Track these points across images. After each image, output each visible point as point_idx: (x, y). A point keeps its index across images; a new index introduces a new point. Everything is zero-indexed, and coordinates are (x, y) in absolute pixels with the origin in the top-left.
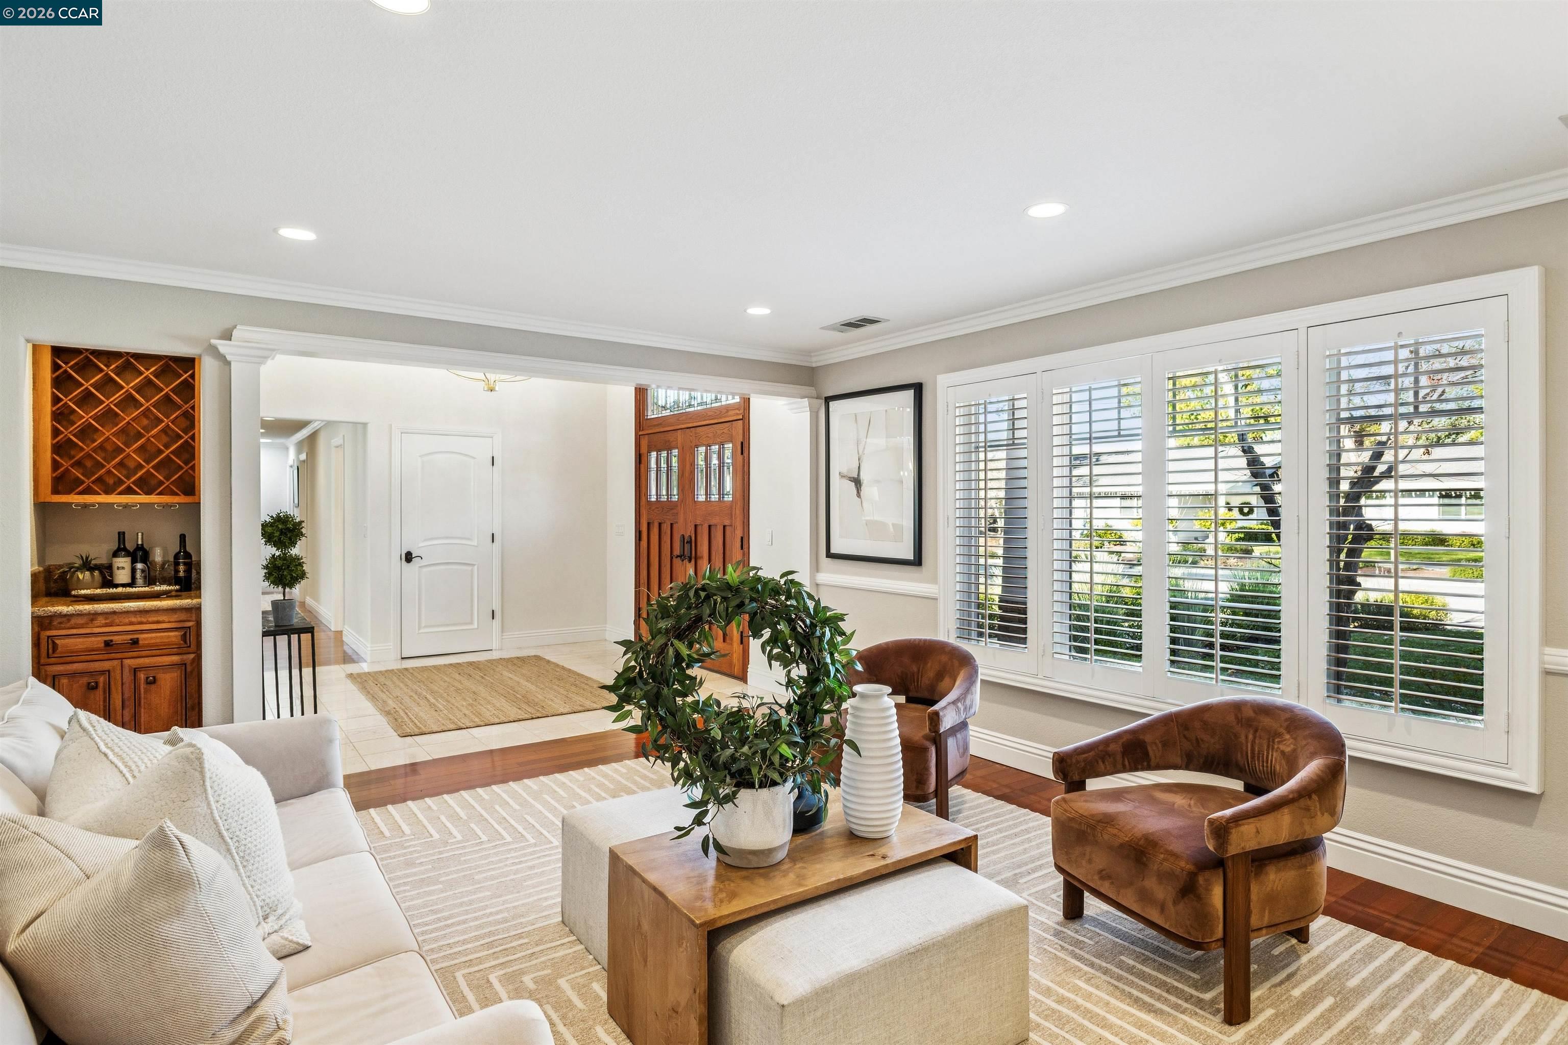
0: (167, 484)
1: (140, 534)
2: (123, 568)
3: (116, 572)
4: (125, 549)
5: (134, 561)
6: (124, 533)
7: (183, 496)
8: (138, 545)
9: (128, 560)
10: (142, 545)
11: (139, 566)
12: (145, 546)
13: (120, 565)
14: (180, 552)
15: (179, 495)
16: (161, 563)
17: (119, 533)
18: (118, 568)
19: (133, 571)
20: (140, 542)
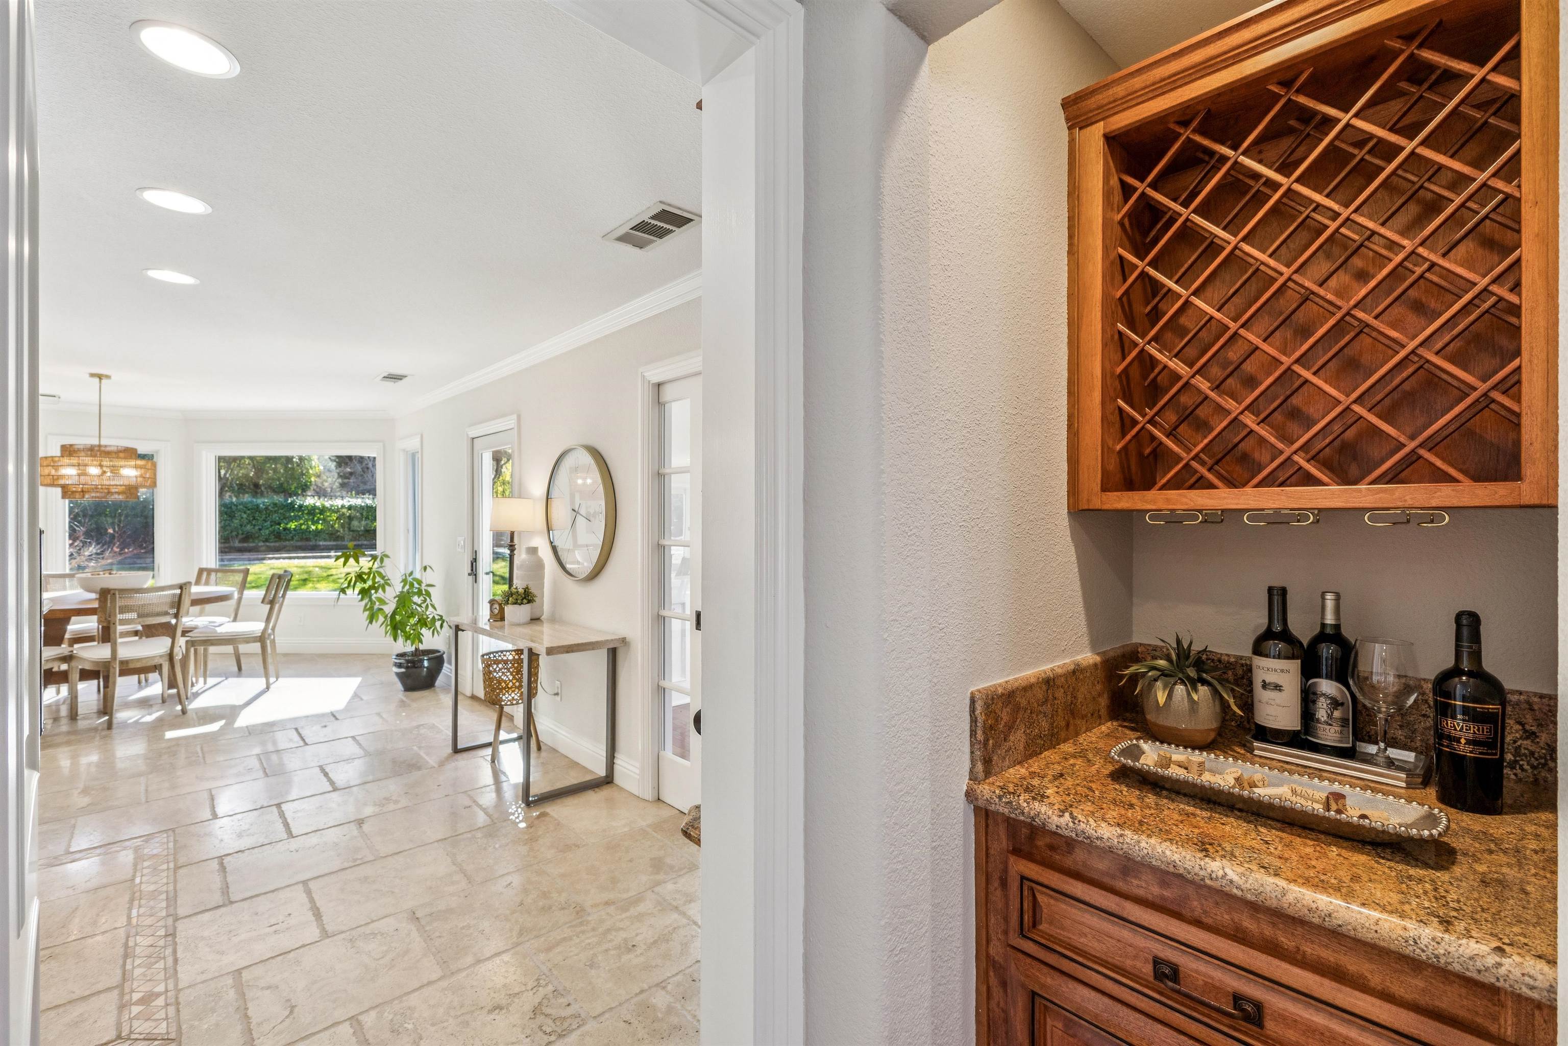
0: (1412, 445)
1: (1329, 597)
2: (1278, 687)
3: (1263, 696)
4: (1286, 636)
5: (1310, 670)
6: (1283, 591)
7: (1467, 483)
8: (1323, 625)
9: (1294, 666)
10: (1337, 627)
11: (1327, 687)
12: (1346, 632)
13: (1271, 678)
14: (1455, 671)
15: (1454, 480)
16: (1393, 689)
17: (1270, 590)
18: (1265, 685)
19: (1308, 698)
20: (1330, 619)
